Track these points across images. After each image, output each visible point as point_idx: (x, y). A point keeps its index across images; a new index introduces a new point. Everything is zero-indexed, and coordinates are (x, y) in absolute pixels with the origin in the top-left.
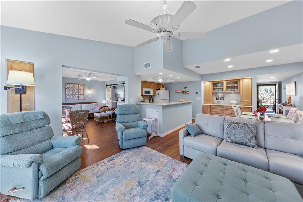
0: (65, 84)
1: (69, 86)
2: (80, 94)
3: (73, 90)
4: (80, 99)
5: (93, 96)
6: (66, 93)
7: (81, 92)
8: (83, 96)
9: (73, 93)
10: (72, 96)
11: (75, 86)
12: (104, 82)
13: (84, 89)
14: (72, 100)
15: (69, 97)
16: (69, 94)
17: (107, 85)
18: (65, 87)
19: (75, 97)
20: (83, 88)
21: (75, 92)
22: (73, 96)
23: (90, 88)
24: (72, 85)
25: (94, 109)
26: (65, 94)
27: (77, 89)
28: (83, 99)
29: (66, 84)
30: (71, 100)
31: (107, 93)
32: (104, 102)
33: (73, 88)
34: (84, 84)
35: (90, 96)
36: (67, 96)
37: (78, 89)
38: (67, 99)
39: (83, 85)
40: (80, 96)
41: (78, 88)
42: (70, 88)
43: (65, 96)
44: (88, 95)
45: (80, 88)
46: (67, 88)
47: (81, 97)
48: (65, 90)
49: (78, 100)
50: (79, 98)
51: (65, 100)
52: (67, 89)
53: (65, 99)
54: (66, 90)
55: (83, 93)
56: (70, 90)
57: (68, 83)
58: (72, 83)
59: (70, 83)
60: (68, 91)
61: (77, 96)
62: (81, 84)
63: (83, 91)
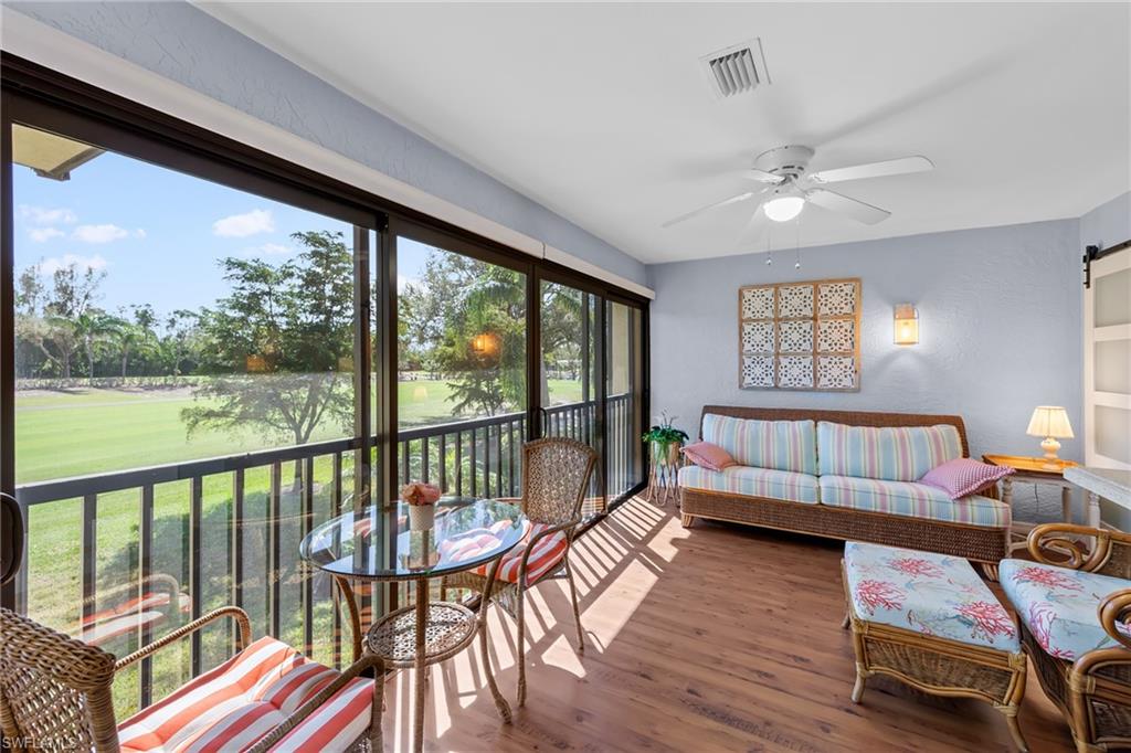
0: (741, 296)
1: (758, 304)
2: (825, 354)
3: (785, 327)
4: (823, 382)
5: (926, 361)
6: (741, 346)
7: (835, 336)
8: (847, 361)
9: (784, 346)
10: (778, 363)
11: (795, 302)
12: (1069, 226)
13: (852, 317)
14: (777, 388)
15: (758, 371)
16: (758, 354)
17: (1093, 254)
18: (741, 312)
19: (795, 372)
20: (847, 309)
21: (795, 337)
22: (784, 362)
23: (904, 306)
24: (776, 294)
25: (920, 479)
26: (741, 354)
27: (805, 318)
28: (847, 382)
29: (745, 293)
30: (768, 389)
31: (1091, 335)
32: (1050, 423)
33: (785, 312)
34: (857, 280)
35: (905, 362)
36: (748, 362)
37: (814, 318)
38: (748, 380)
39: (848, 289)
40: (824, 361)
41: (816, 309)
42: (769, 314)
43: (742, 362)
44: (890, 358)
45: (824, 310)
46: (748, 314)
47: (834, 372)
48: (741, 328)
49: (814, 389)
50: (816, 379)
51: (740, 386)
52: (749, 321)
53: (741, 379)
54: (747, 328)
55: (847, 345)
56: (768, 328)
57: (754, 287)
58: (777, 286)
59: (766, 286)
60: (757, 337)
61: (807, 362)
62: (831, 281)
63: (847, 326)
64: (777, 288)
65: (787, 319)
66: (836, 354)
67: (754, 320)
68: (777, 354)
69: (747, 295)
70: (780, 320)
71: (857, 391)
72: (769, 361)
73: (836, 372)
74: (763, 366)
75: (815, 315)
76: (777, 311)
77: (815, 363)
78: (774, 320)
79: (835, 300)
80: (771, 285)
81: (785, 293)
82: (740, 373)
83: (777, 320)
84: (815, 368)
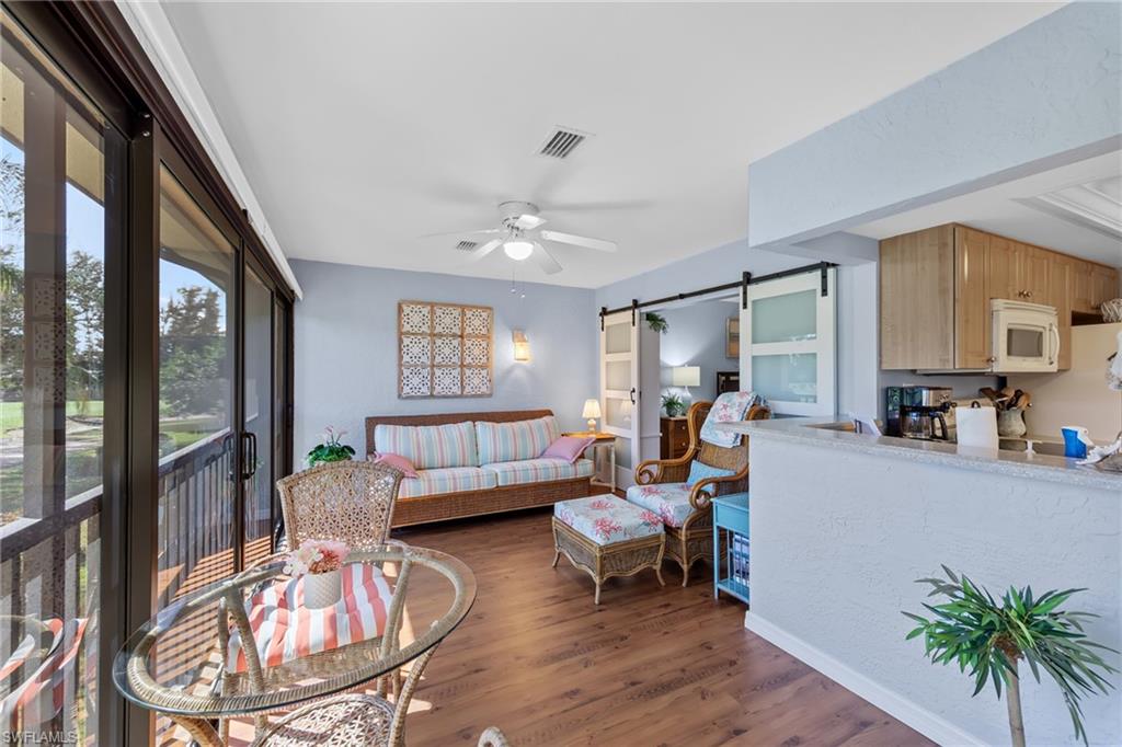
0: (400, 309)
1: (416, 319)
2: (469, 366)
3: (439, 342)
4: (468, 390)
5: (531, 373)
6: (401, 358)
7: (476, 352)
8: (484, 372)
9: (438, 359)
10: (433, 374)
11: (447, 321)
12: (593, 292)
13: (487, 337)
14: (432, 396)
15: (416, 381)
16: (416, 366)
17: (605, 312)
18: (400, 325)
19: (447, 381)
20: (484, 331)
21: (447, 351)
22: (438, 372)
23: (518, 332)
24: (432, 312)
25: (542, 455)
26: (400, 365)
27: (454, 336)
28: (484, 389)
29: (405, 307)
30: (425, 397)
31: (604, 358)
32: (592, 409)
33: (438, 329)
34: (490, 309)
35: (518, 373)
36: (406, 372)
37: (462, 336)
38: (406, 390)
39: (484, 315)
40: (468, 372)
41: (463, 329)
42: (425, 329)
43: (401, 373)
44: (510, 371)
45: (468, 330)
46: (406, 328)
47: (475, 382)
48: (400, 341)
49: (461, 396)
50: (463, 388)
51: (399, 396)
52: (408, 333)
53: (400, 389)
54: (406, 341)
55: (484, 360)
56: (425, 342)
57: (413, 302)
58: (432, 305)
59: (424, 304)
60: (416, 349)
61: (456, 372)
62: (474, 307)
63: (484, 344)
64: (432, 307)
65: (440, 335)
66: (477, 367)
67: (413, 334)
68: (433, 366)
69: (406, 310)
70: (435, 335)
71: (490, 395)
72: (425, 372)
73: (476, 381)
74: (421, 376)
75: (462, 333)
76: (432, 327)
77: (462, 374)
78: (430, 335)
79: (476, 322)
80: (428, 304)
81: (439, 312)
82: (399, 384)
83: (432, 335)
84: (462, 378)
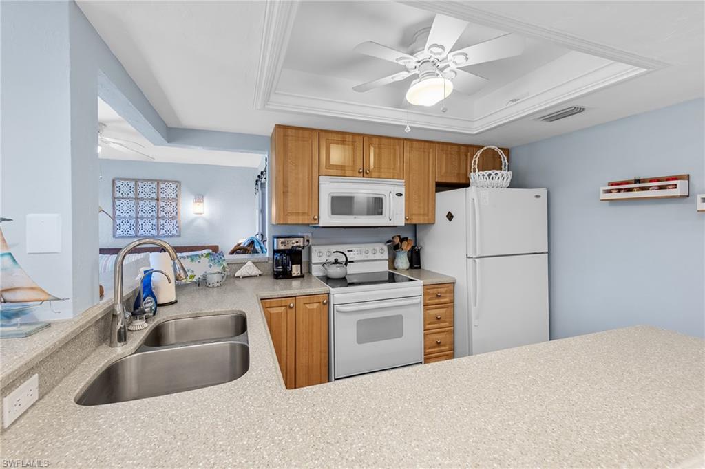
0: (114, 183)
1: (125, 189)
2: (163, 218)
3: (141, 203)
4: (162, 232)
5: (209, 222)
6: (114, 213)
7: (168, 209)
8: (174, 222)
9: (141, 214)
10: (137, 223)
11: (146, 190)
13: (176, 200)
14: (137, 236)
15: (125, 227)
16: (125, 218)
17: (257, 183)
18: (114, 193)
19: (147, 227)
20: (174, 196)
21: (147, 208)
22: (141, 222)
23: (199, 197)
24: (136, 185)
26: (114, 217)
27: (152, 199)
28: (174, 232)
29: (117, 182)
30: (132, 237)
33: (141, 195)
34: (178, 182)
35: (200, 222)
36: (119, 222)
38: (119, 232)
39: (174, 186)
40: (162, 222)
41: (158, 195)
42: (132, 195)
43: (115, 222)
44: (193, 221)
45: (163, 196)
46: (118, 195)
47: (168, 227)
48: (114, 203)
49: (157, 237)
50: (158, 231)
51: (114, 236)
52: (119, 198)
53: (115, 232)
54: (118, 203)
55: (174, 214)
56: (131, 203)
57: (122, 179)
58: (136, 181)
59: (131, 180)
60: (125, 208)
61: (154, 222)
63: (174, 204)
64: (136, 182)
65: (142, 199)
66: (169, 218)
67: (123, 198)
68: (137, 218)
69: (118, 184)
70: (138, 199)
71: (179, 236)
72: (132, 222)
73: (169, 227)
74: (129, 224)
75: (158, 198)
76: (136, 194)
77: (157, 223)
78: (135, 199)
79: (169, 190)
80: (134, 180)
81: (141, 185)
82: (114, 229)
83: (137, 199)
84: (158, 225)
